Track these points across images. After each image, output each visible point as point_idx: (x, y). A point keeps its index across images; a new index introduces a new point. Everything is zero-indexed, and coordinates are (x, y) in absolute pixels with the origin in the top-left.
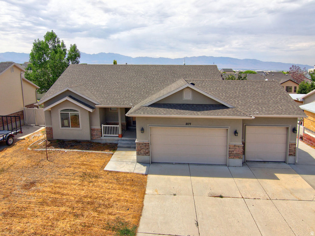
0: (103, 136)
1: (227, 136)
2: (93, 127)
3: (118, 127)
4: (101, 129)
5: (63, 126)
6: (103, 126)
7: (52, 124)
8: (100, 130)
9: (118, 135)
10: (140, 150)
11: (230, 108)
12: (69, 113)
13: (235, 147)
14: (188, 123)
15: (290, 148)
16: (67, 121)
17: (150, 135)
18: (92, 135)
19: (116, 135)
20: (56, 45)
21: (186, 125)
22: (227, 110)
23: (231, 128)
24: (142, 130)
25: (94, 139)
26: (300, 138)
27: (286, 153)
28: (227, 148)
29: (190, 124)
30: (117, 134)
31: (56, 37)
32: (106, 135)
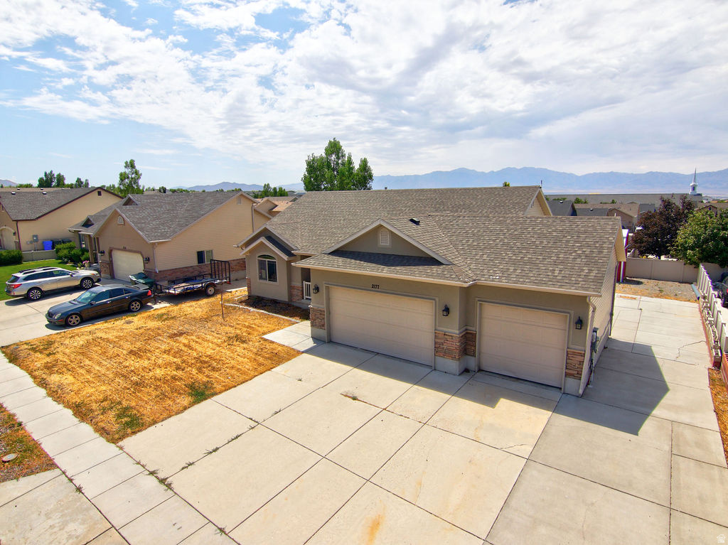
0: (304, 298)
1: (434, 316)
2: (293, 284)
4: (303, 287)
6: (305, 282)
8: (301, 289)
10: (315, 319)
11: (443, 264)
12: (266, 261)
13: (446, 337)
14: (376, 286)
15: (570, 361)
16: (264, 271)
18: (290, 295)
20: (340, 161)
21: (373, 287)
22: (435, 268)
23: (439, 301)
24: (316, 290)
25: (293, 300)
31: (340, 148)
32: (309, 297)
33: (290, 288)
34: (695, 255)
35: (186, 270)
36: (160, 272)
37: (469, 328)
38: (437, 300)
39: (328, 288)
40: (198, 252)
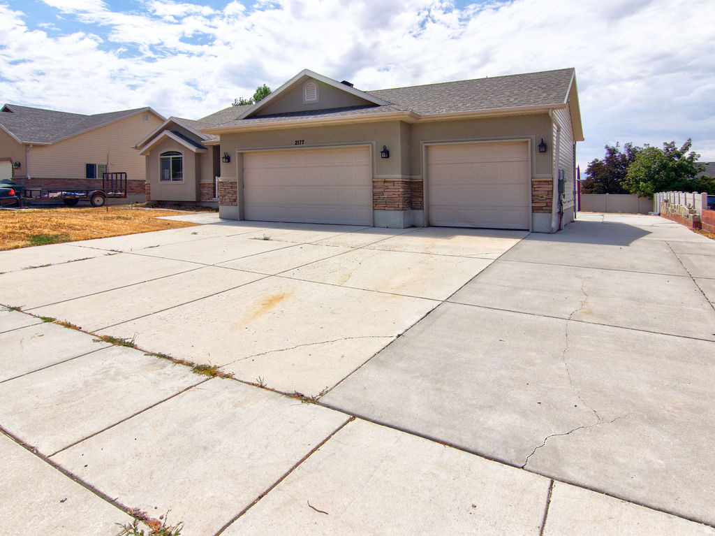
0: (217, 196)
2: (202, 181)
5: (163, 178)
6: (217, 178)
7: (150, 180)
8: (213, 186)
11: (379, 105)
12: (170, 158)
13: (386, 184)
14: (299, 141)
15: (536, 192)
16: (168, 170)
17: (243, 170)
18: (200, 194)
21: (295, 144)
22: (370, 109)
23: (377, 144)
24: (226, 158)
25: (203, 200)
29: (302, 143)
33: (199, 186)
34: (647, 187)
35: (69, 181)
36: (32, 179)
37: (414, 177)
38: (374, 143)
39: (241, 155)
40: (87, 165)
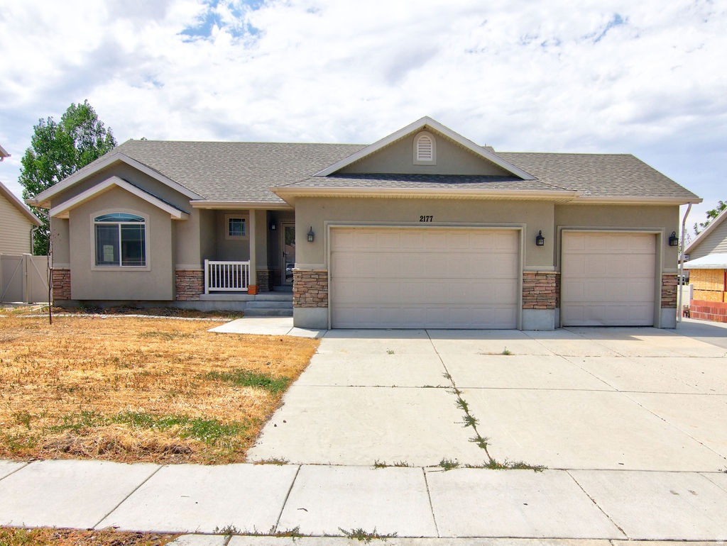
0: (207, 292)
1: (518, 254)
2: (182, 267)
3: (247, 266)
4: (203, 272)
5: (100, 260)
6: (207, 262)
7: (69, 262)
8: (200, 275)
9: (246, 289)
10: (304, 292)
11: (525, 180)
12: (117, 226)
13: (538, 278)
14: (426, 217)
15: (665, 288)
16: (112, 247)
17: (331, 253)
18: (177, 288)
19: (242, 289)
20: (95, 139)
21: (421, 221)
22: (519, 182)
23: (527, 226)
24: (311, 235)
25: (184, 299)
26: (684, 312)
27: (655, 302)
28: (518, 284)
29: (430, 219)
30: (244, 287)
31: (94, 119)
32: (216, 289)
